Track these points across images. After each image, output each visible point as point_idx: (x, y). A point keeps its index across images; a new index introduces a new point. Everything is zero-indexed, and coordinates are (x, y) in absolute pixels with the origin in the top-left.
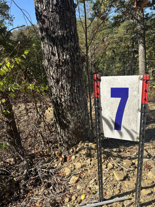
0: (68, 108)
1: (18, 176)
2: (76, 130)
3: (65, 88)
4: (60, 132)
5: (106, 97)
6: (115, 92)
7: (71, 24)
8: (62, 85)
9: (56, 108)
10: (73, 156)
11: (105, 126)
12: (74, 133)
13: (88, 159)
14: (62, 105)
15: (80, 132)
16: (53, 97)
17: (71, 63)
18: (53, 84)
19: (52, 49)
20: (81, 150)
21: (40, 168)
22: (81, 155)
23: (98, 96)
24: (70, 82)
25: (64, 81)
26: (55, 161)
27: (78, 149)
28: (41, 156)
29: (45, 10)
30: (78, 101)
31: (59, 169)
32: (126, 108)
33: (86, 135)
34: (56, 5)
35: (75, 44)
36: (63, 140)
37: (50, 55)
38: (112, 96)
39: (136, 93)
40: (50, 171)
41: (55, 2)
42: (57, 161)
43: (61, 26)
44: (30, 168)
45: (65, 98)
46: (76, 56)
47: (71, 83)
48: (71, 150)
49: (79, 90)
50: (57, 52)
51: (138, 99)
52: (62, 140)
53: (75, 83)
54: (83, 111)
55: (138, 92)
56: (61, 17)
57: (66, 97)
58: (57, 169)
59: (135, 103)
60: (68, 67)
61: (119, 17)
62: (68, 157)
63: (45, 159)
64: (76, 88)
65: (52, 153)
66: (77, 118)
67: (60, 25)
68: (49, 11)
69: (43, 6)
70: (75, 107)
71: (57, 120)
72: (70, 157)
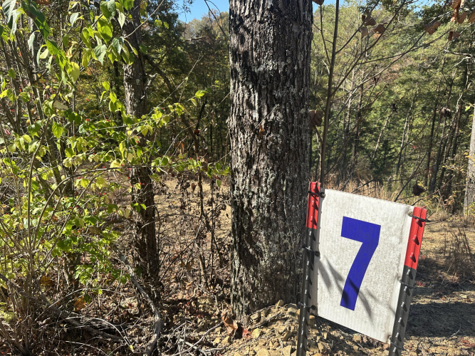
0: (262, 222)
1: (140, 342)
2: (272, 273)
3: (264, 179)
4: (239, 271)
5: (331, 233)
6: (352, 228)
7: (297, 49)
8: (257, 171)
9: (237, 217)
10: (257, 330)
11: (322, 292)
12: (267, 279)
13: (287, 344)
14: (252, 214)
15: (280, 280)
16: (235, 192)
17: (283, 130)
18: (240, 167)
19: (249, 97)
20: (276, 320)
21: (183, 338)
22: (274, 331)
23: (315, 227)
24: (275, 169)
25: (263, 163)
26: (217, 330)
27: (270, 316)
28: (192, 311)
29: (247, 17)
30: (288, 210)
31: (221, 351)
32: (370, 267)
33: (294, 289)
34: (271, 10)
35: (299, 91)
36: (241, 289)
37: (243, 107)
38: (344, 234)
39: (395, 240)
40: (203, 350)
41: (269, 4)
42: (222, 331)
43: (274, 52)
44: (164, 333)
45: (260, 199)
46: (298, 116)
47: (277, 170)
48: (255, 316)
49: (292, 188)
50: (259, 104)
51: (398, 254)
52: (239, 287)
53: (286, 171)
54: (294, 235)
55: (401, 239)
56: (278, 34)
57: (262, 199)
58: (217, 351)
59: (390, 260)
60: (277, 138)
61: (435, 11)
62: (246, 329)
63: (199, 320)
64: (287, 183)
65: (215, 311)
66: (280, 248)
67: (273, 50)
68: (256, 19)
69: (245, 8)
70: (277, 224)
71: (235, 243)
72: (250, 330)
